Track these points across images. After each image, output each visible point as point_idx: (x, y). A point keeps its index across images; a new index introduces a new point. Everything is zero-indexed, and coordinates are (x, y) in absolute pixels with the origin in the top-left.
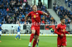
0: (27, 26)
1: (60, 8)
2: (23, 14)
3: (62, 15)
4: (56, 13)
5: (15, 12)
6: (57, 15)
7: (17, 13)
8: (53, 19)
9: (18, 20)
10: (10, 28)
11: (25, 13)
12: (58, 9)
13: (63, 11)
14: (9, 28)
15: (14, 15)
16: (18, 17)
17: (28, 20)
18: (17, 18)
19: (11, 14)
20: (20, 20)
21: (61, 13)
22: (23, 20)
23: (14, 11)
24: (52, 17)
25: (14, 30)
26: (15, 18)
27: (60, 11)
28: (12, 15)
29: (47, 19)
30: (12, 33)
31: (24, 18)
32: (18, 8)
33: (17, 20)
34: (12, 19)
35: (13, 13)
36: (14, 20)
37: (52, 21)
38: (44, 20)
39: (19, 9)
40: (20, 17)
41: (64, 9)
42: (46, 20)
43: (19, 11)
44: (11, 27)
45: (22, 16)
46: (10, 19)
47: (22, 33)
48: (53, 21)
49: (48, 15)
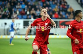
0: (30, 22)
2: (23, 3)
6: (79, 4)
7: (12, 1)
8: (71, 11)
9: (16, 12)
10: (2, 25)
11: (26, 1)
15: (8, 5)
16: (15, 8)
17: (32, 12)
18: (13, 9)
19: (3, 3)
20: (18, 12)
22: (23, 12)
24: (71, 8)
26: (10, 10)
29: (62, 11)
30: (5, 34)
31: (24, 9)
33: (13, 13)
34: (5, 12)
35: (7, 2)
36: (8, 13)
37: (70, 13)
38: (57, 13)
40: (18, 8)
42: (61, 13)
44: (4, 24)
45: (21, 7)
46: (2, 11)
47: (21, 33)
48: (72, 14)
49: (65, 5)
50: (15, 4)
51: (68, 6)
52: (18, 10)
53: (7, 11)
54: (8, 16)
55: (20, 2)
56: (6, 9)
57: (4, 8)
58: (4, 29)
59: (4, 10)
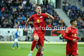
0: (28, 31)
1: (71, 8)
2: (23, 16)
3: (75, 18)
4: (67, 14)
5: (13, 12)
7: (15, 13)
8: (62, 23)
9: (17, 23)
11: (25, 14)
12: (69, 9)
13: (75, 12)
14: (4, 33)
15: (11, 17)
16: (17, 19)
18: (15, 20)
19: (7, 15)
20: (19, 23)
21: (73, 14)
22: (23, 23)
23: (11, 11)
24: (62, 20)
25: (11, 37)
26: (13, 21)
27: (72, 12)
28: (9, 16)
29: (54, 22)
30: (8, 40)
31: (24, 20)
32: (17, 7)
33: (15, 23)
34: (9, 22)
35: (10, 14)
36: (11, 23)
37: (60, 24)
38: (50, 24)
39: (17, 9)
40: (19, 20)
41: (77, 9)
42: (54, 24)
43: (17, 11)
44: (7, 32)
45: (21, 18)
46: (6, 22)
47: (21, 40)
48: (62, 24)
49: (56, 17)
50: (17, 16)
51: (59, 18)
52: (19, 21)
53: (10, 22)
54: (11, 26)
55: (21, 15)
56: (9, 20)
57: (7, 19)
58: (8, 36)
59: (8, 21)
